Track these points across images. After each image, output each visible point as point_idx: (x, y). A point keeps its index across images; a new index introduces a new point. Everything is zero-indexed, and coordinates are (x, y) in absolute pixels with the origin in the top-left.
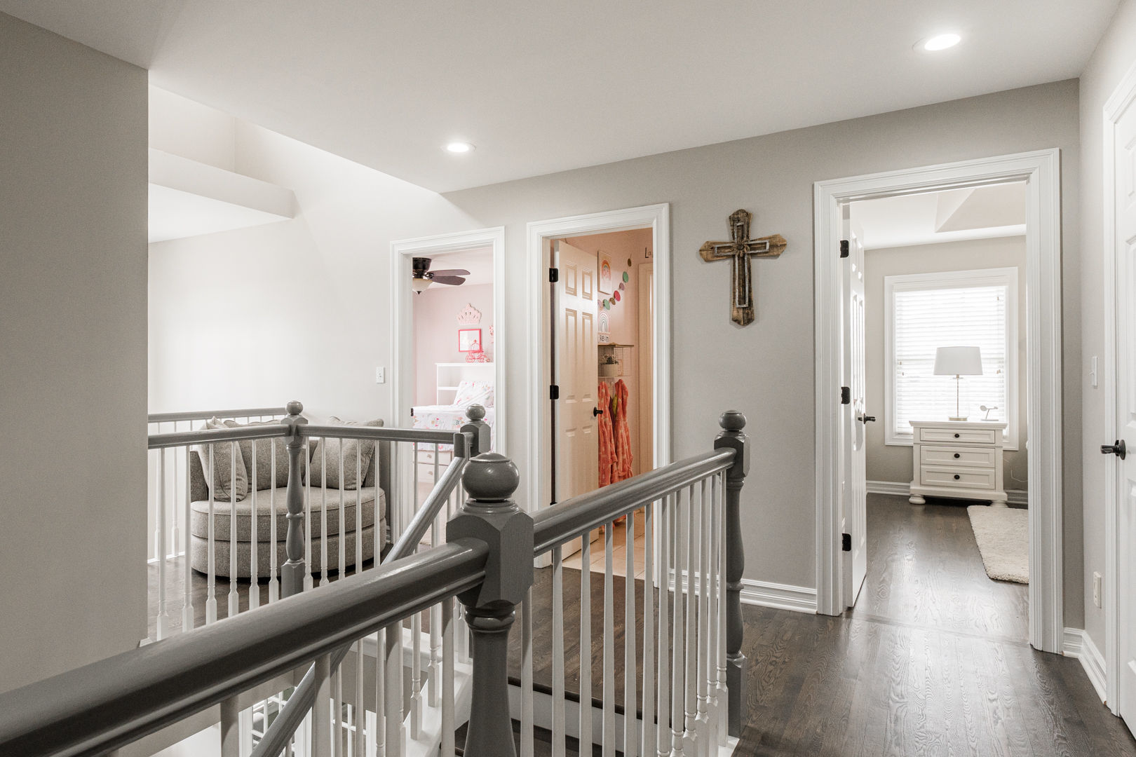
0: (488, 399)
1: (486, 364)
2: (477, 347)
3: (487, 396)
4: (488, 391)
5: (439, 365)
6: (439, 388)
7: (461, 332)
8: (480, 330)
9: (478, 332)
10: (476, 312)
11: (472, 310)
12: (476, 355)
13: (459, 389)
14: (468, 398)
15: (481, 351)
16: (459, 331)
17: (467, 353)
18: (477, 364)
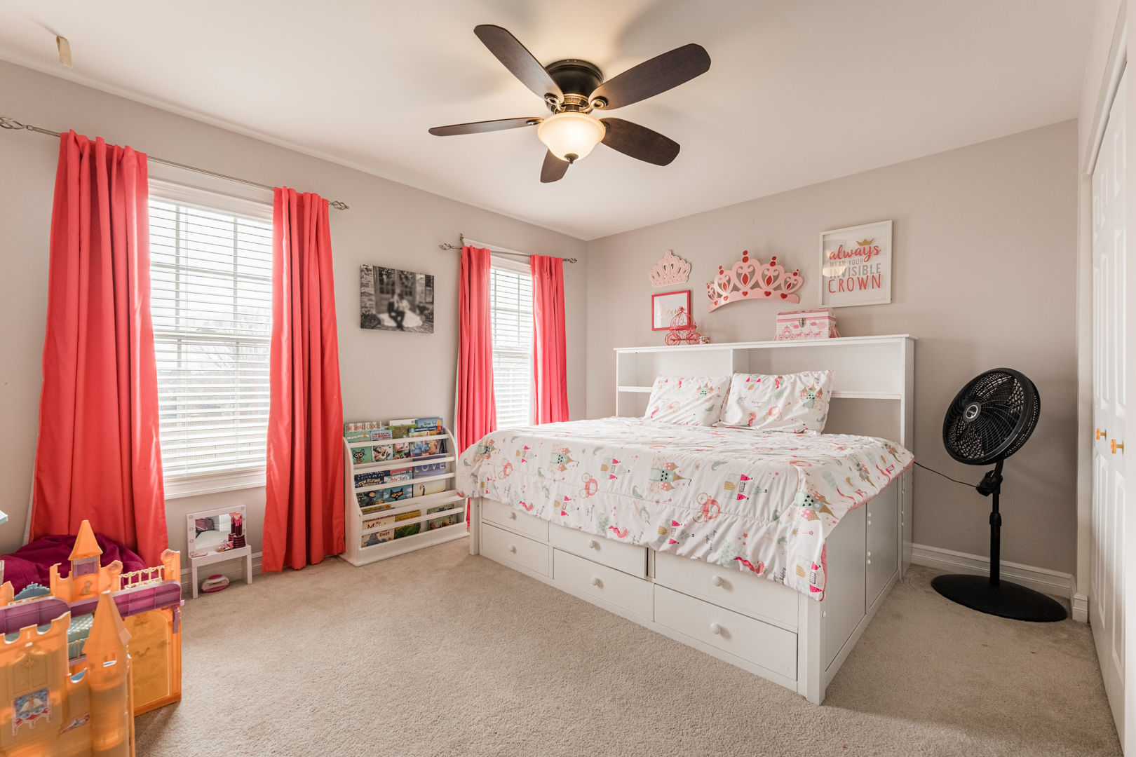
0: (710, 409)
1: (702, 347)
2: (683, 321)
3: (708, 405)
4: (709, 396)
5: (620, 351)
6: (620, 389)
7: (655, 298)
8: (689, 293)
9: (685, 295)
10: (682, 262)
11: (674, 261)
12: (684, 334)
13: (654, 391)
14: (671, 408)
15: (690, 325)
16: (653, 296)
17: (668, 332)
18: (684, 348)
